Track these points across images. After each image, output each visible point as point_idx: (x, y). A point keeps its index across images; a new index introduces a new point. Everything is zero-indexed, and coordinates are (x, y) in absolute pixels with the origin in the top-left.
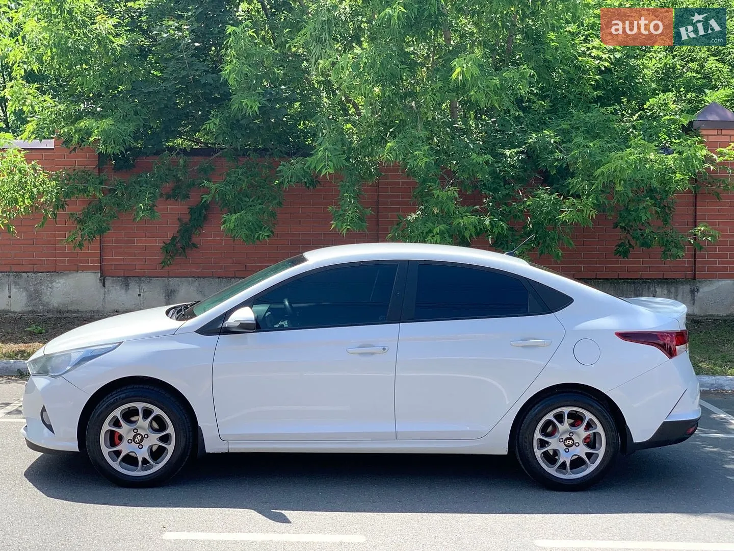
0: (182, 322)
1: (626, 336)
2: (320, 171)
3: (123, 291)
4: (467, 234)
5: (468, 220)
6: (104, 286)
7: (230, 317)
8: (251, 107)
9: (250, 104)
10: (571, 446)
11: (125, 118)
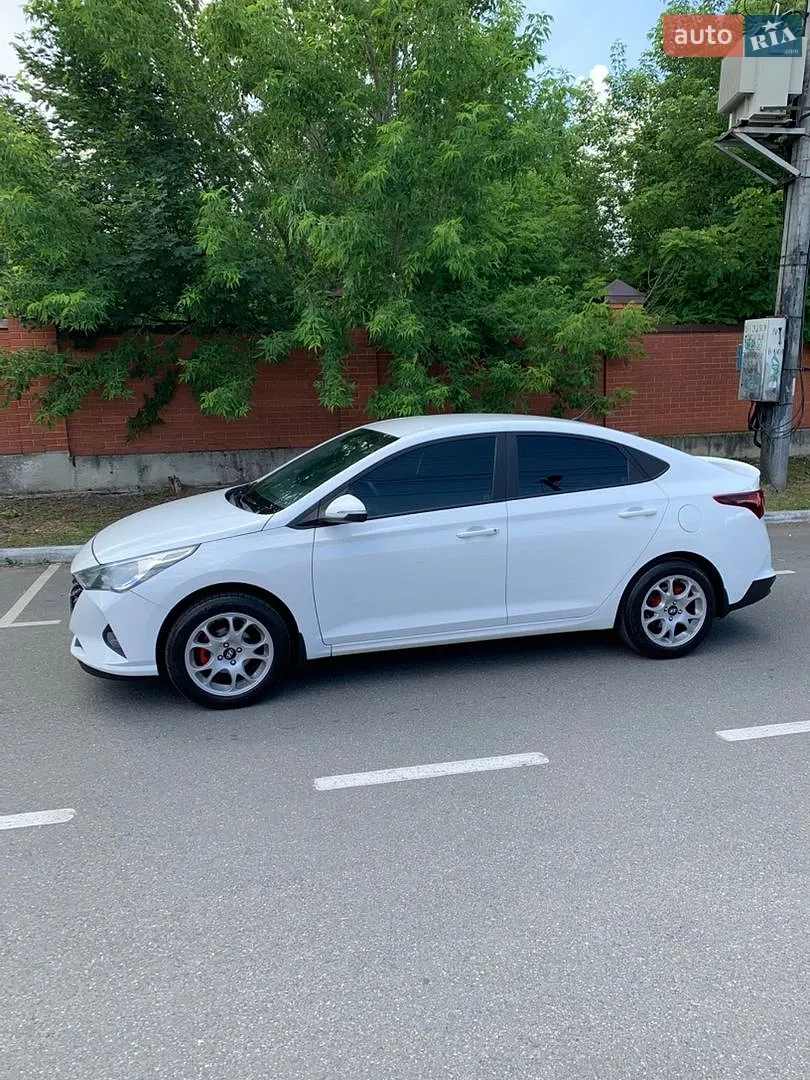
0: (269, 516)
1: (721, 499)
2: (308, 345)
3: (95, 470)
4: (438, 404)
5: (441, 391)
6: (74, 465)
7: (330, 507)
8: (232, 279)
9: (233, 276)
10: (674, 614)
11: (93, 293)
